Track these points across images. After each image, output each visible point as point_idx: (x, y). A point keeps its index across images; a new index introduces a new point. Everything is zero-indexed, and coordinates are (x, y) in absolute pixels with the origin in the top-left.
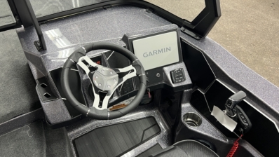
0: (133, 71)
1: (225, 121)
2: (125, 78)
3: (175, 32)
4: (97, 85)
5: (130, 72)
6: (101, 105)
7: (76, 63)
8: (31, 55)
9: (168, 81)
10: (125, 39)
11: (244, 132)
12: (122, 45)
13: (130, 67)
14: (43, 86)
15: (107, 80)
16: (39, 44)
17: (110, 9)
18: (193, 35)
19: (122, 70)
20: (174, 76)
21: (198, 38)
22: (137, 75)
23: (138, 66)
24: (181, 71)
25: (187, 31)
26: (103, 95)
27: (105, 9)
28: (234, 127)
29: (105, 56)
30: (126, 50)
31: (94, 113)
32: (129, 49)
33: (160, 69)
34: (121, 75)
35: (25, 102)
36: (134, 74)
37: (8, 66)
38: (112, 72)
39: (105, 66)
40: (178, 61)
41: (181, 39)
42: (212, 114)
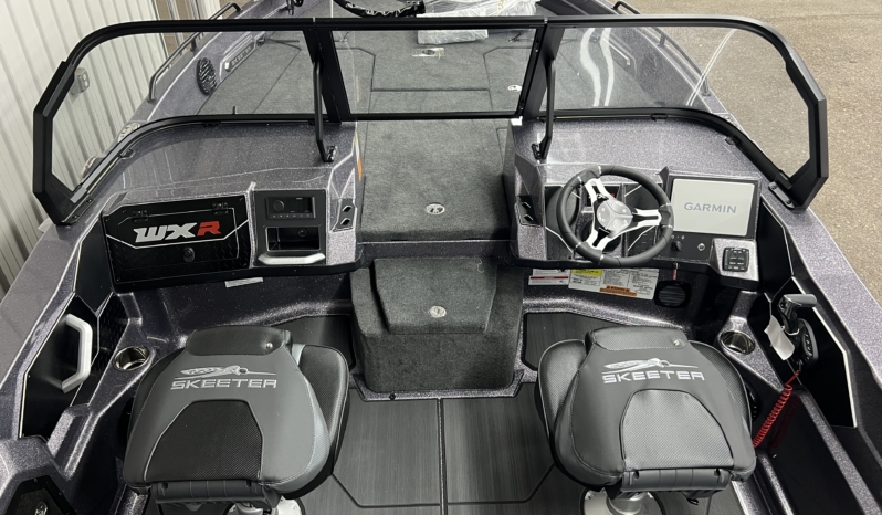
0: (656, 218)
1: (779, 342)
2: (641, 224)
3: (753, 186)
4: (600, 219)
5: (651, 218)
6: (595, 244)
7: (583, 184)
8: (524, 160)
9: (715, 262)
10: (664, 173)
11: (803, 366)
12: (657, 181)
13: (655, 212)
14: (524, 206)
15: (616, 218)
16: (538, 149)
17: (663, 122)
18: (785, 198)
19: (640, 212)
20: (730, 256)
21: (791, 206)
22: (661, 225)
23: (667, 214)
24: (744, 253)
25: (778, 191)
26: (602, 234)
27: (654, 119)
28: (790, 355)
29: (624, 190)
30: (660, 190)
31: (585, 248)
32: (664, 190)
33: (708, 238)
34: (637, 219)
35: (488, 223)
36: (656, 223)
37: (472, 169)
38: (626, 209)
39: (620, 199)
40: (744, 234)
41: (761, 200)
42: (766, 331)
